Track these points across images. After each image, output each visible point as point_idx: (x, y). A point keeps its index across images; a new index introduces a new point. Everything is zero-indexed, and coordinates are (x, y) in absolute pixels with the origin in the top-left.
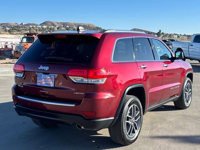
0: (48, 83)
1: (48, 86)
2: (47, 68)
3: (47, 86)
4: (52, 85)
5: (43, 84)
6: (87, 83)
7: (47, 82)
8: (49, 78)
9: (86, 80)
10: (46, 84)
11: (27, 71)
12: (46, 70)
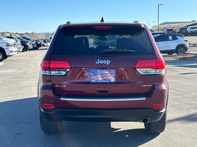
0: (107, 78)
1: (108, 81)
2: (108, 62)
3: (105, 81)
4: (114, 80)
5: (100, 80)
6: (155, 74)
7: (105, 78)
8: (108, 72)
9: (154, 71)
10: (104, 79)
11: (73, 67)
12: (107, 64)
